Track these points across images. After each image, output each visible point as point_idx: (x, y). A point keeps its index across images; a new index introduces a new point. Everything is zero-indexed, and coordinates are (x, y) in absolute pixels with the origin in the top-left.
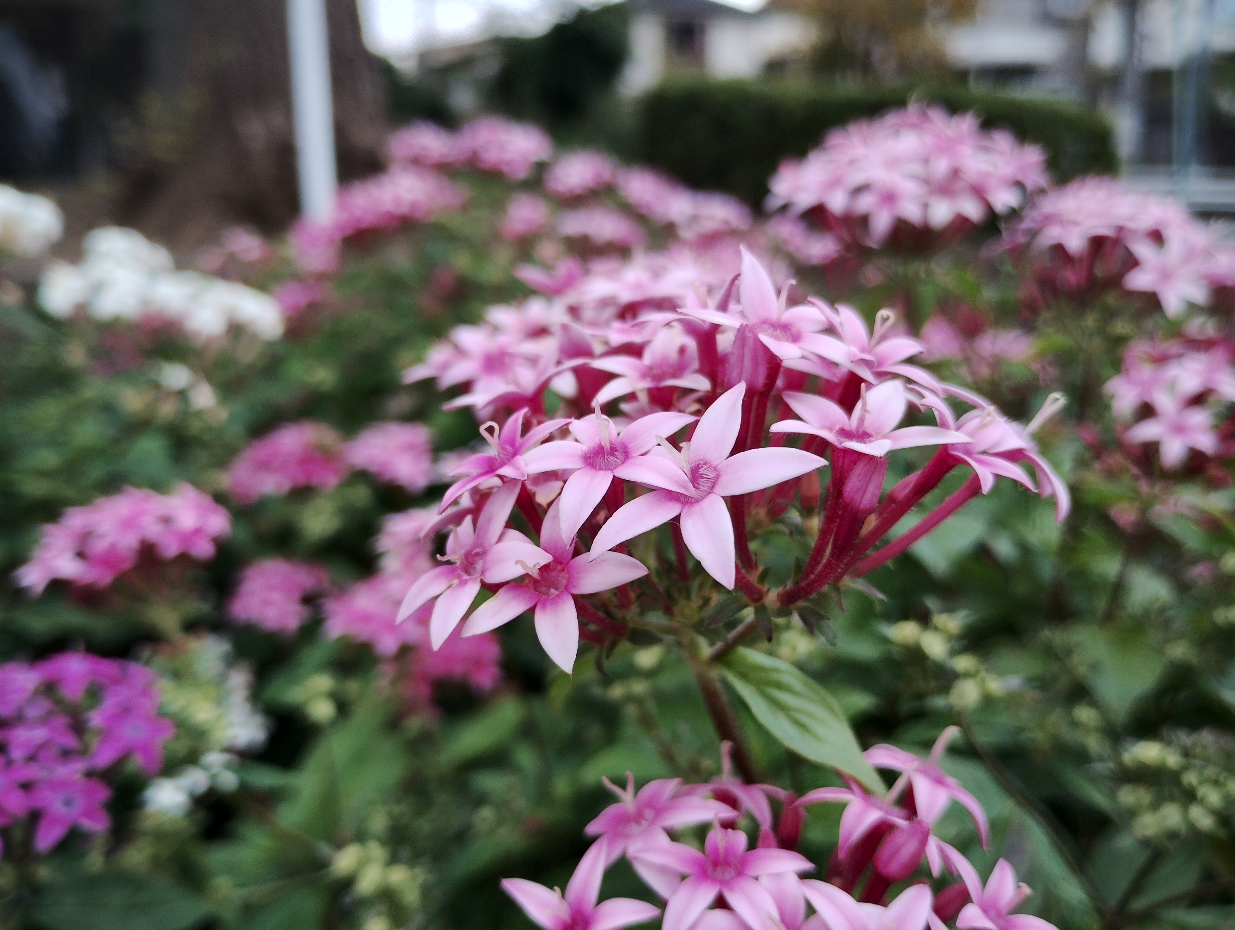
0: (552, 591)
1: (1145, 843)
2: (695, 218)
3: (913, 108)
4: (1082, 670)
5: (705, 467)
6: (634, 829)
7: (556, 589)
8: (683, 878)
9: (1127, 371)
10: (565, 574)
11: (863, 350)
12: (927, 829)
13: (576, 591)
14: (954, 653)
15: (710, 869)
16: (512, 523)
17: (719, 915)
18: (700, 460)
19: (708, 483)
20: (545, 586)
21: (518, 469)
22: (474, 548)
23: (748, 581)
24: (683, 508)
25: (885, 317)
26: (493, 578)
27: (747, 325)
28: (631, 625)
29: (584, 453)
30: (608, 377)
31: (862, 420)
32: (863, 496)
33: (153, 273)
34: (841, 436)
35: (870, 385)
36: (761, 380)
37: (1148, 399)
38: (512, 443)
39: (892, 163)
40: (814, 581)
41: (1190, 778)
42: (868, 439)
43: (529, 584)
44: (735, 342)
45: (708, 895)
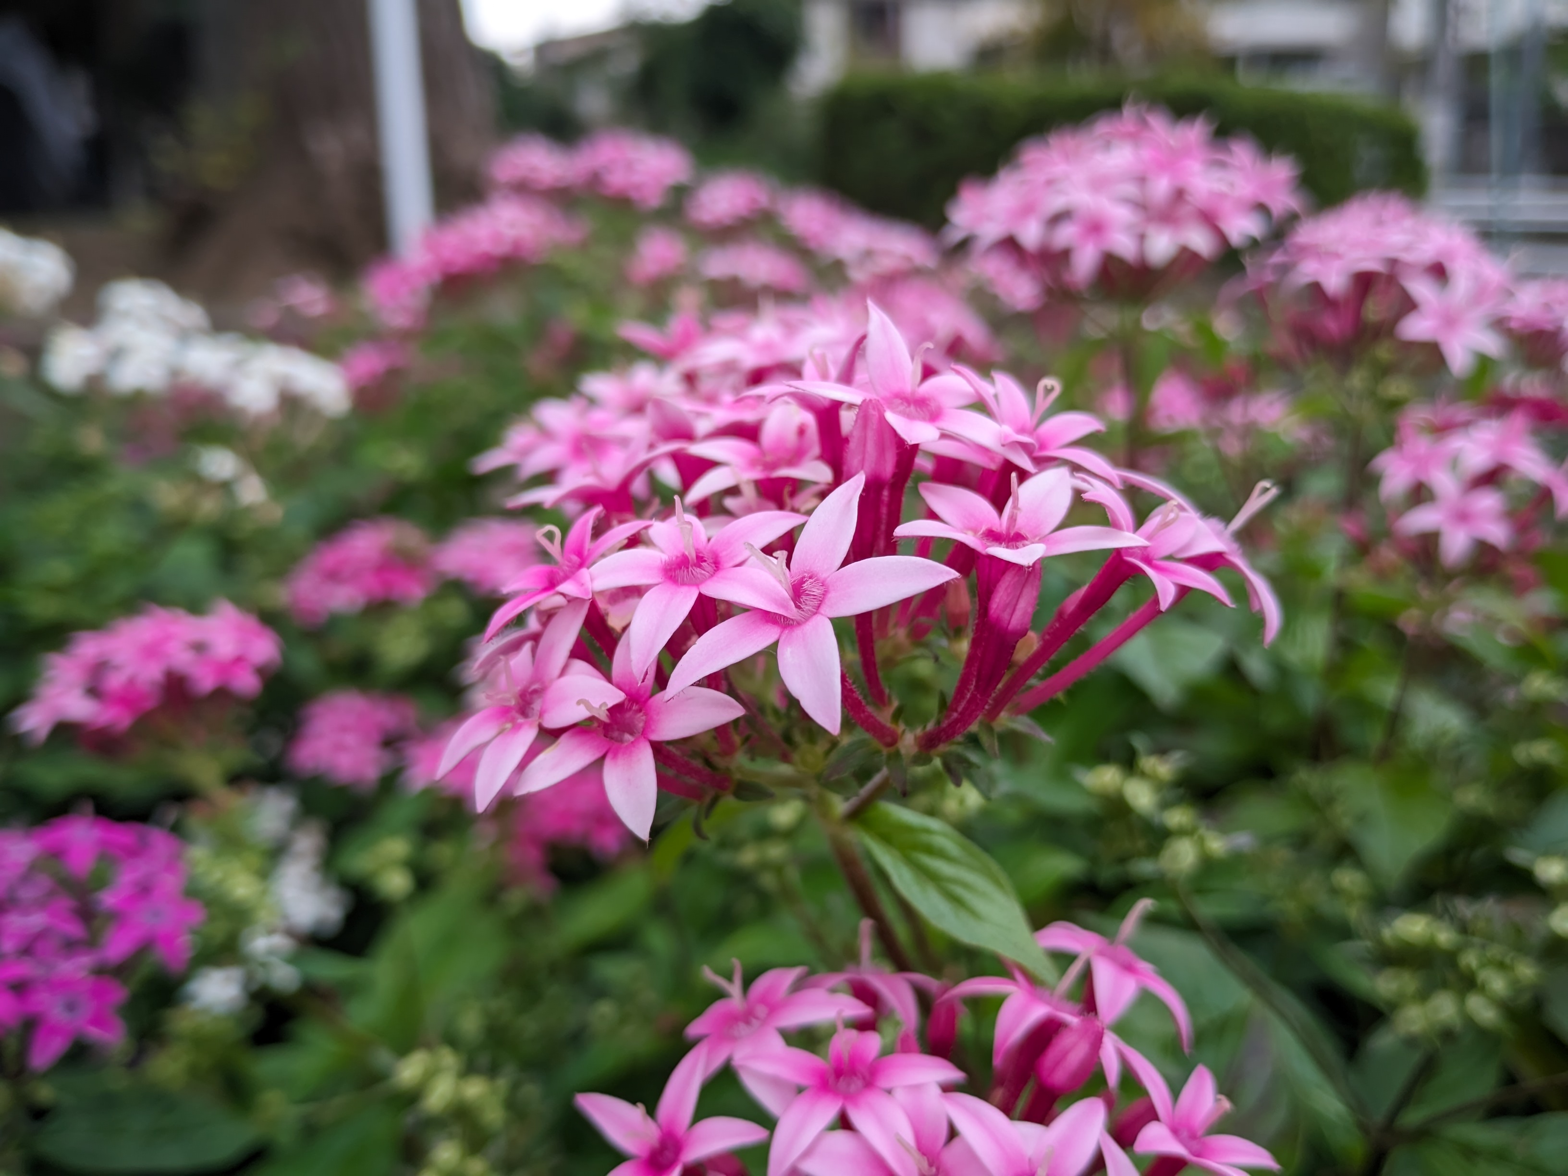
0: (628, 737)
1: (1411, 1042)
2: (868, 254)
3: (1129, 112)
4: (1346, 823)
5: (811, 580)
6: (742, 1029)
7: (632, 733)
8: (800, 1090)
9: (1400, 446)
10: (642, 716)
11: (1022, 430)
12: (1100, 1029)
13: (655, 737)
14: (1165, 805)
15: (831, 1080)
16: (579, 652)
17: (841, 1137)
18: (805, 572)
19: (812, 601)
20: (618, 730)
21: (582, 585)
22: (532, 682)
23: (876, 720)
24: (782, 632)
25: (1049, 387)
26: (555, 721)
27: (870, 400)
28: (737, 776)
29: (663, 563)
30: (705, 465)
31: (1013, 519)
32: (1012, 615)
33: (184, 336)
34: (987, 539)
35: (1024, 476)
36: (888, 468)
37: (1424, 478)
38: (579, 553)
39: (1099, 184)
40: (957, 721)
41: (1470, 959)
42: (1022, 543)
43: (599, 729)
44: (856, 421)
45: (828, 1111)
